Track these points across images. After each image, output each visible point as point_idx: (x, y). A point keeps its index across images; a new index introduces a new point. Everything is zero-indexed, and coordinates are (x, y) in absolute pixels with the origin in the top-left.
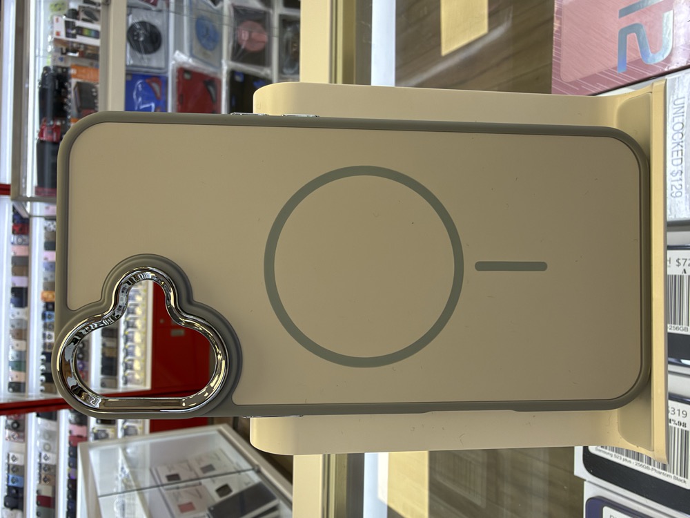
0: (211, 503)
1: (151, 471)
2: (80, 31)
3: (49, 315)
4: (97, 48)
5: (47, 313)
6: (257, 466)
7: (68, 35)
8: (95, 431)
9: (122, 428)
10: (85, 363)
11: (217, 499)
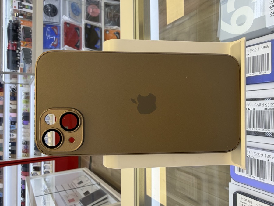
0: (81, 198)
1: (56, 187)
2: (24, 6)
3: (13, 126)
4: (31, 14)
5: (12, 126)
6: (99, 182)
7: (19, 8)
8: (32, 173)
9: (43, 172)
10: (28, 145)
11: (83, 196)
